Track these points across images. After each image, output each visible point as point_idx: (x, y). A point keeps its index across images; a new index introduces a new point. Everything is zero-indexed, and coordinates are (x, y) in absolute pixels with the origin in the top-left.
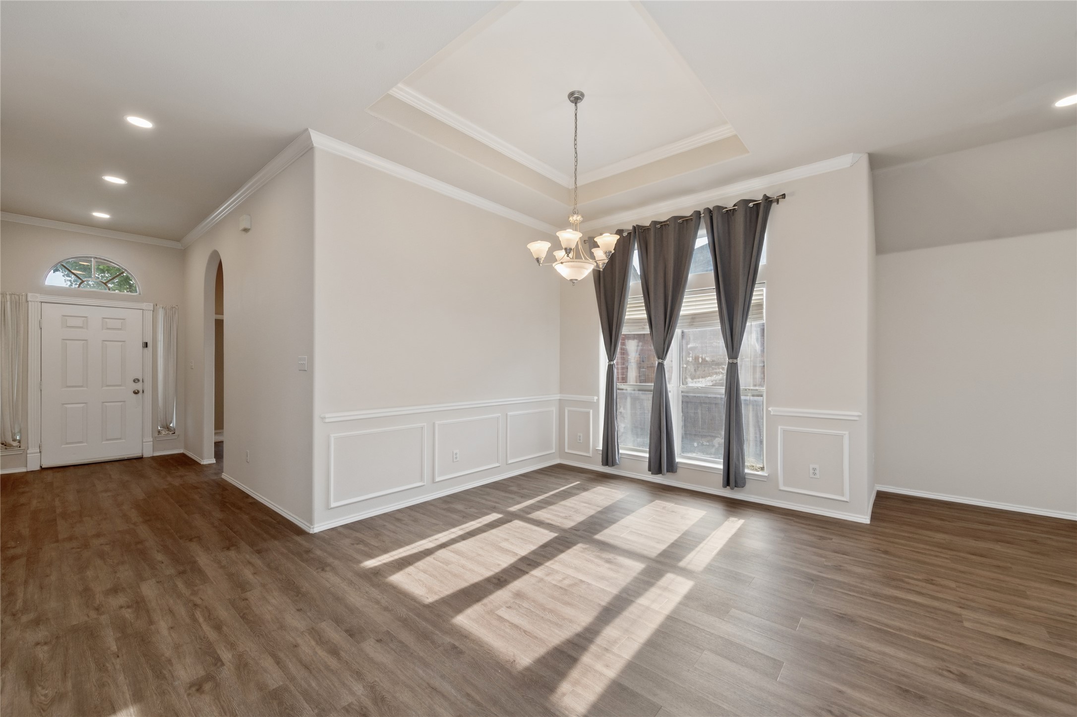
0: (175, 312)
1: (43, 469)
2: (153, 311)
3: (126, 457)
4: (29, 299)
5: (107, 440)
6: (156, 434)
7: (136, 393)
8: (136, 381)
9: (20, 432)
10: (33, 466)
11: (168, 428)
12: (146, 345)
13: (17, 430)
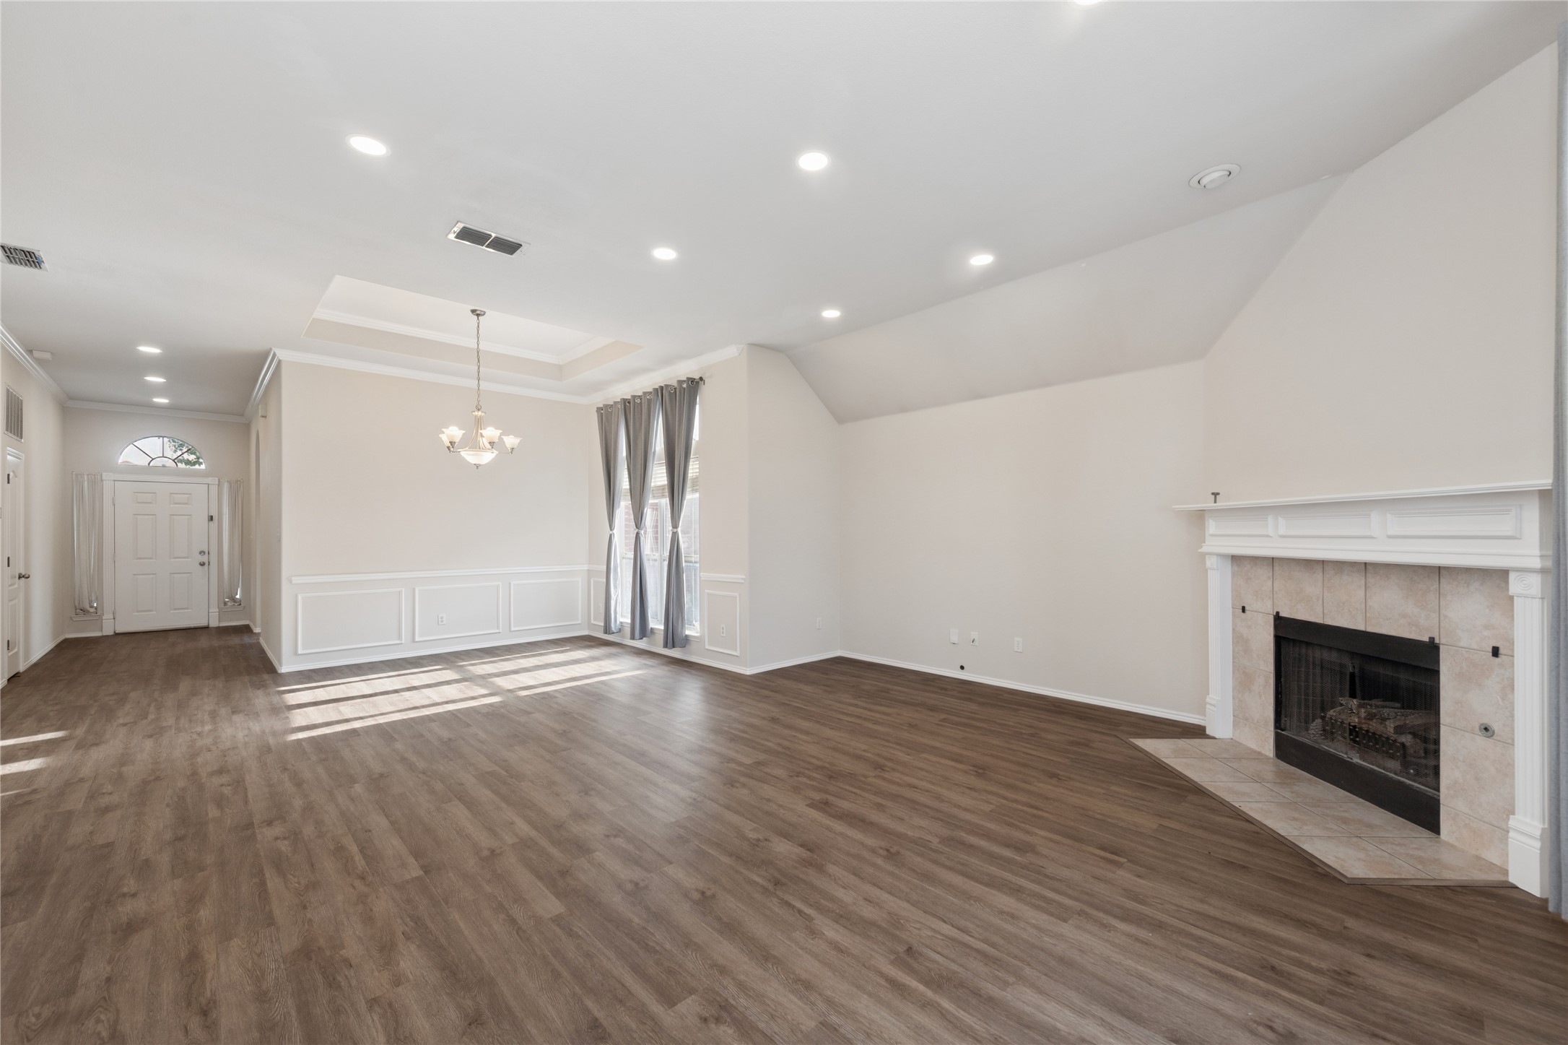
0: (240, 487)
1: (116, 634)
2: (219, 485)
3: (192, 626)
4: (104, 478)
5: (176, 609)
6: (222, 605)
7: (202, 564)
8: (202, 553)
9: (97, 599)
10: (108, 631)
11: (234, 600)
12: (211, 518)
13: (93, 598)
